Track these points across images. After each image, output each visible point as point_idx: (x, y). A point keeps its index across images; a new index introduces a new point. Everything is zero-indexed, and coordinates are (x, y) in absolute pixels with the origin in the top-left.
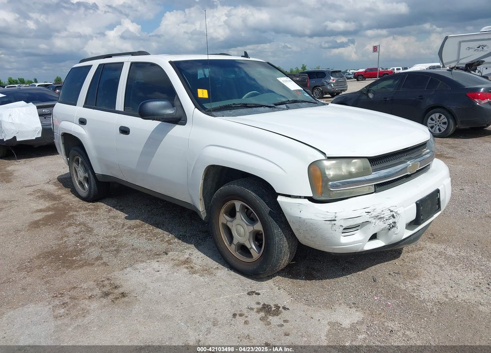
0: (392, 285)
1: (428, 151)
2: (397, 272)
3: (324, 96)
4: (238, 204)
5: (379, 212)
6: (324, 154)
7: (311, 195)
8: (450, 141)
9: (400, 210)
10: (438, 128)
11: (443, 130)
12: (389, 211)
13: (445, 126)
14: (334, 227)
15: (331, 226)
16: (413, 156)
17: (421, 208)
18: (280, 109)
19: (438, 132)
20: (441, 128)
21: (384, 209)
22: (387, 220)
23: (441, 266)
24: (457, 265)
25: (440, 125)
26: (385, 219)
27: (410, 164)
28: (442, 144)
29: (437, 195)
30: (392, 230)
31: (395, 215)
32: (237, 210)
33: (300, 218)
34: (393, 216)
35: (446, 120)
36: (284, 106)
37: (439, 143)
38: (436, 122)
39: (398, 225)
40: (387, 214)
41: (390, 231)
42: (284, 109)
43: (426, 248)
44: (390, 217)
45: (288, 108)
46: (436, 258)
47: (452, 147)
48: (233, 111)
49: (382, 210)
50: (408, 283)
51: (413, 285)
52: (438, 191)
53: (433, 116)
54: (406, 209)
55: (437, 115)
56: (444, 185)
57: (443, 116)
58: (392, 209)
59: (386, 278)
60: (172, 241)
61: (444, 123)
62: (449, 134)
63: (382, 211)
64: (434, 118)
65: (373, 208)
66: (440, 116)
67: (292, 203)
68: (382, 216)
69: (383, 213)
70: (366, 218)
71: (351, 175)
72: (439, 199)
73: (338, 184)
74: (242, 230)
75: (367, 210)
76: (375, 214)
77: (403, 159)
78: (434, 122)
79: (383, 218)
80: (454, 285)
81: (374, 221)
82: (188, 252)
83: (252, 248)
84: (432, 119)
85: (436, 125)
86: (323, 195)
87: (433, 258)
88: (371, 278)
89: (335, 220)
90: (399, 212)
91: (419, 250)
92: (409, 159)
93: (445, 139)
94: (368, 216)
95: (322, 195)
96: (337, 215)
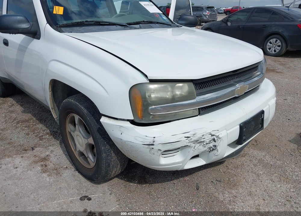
0: (212, 194)
1: (258, 73)
2: (219, 179)
3: (201, 24)
4: (77, 117)
5: (199, 137)
6: (146, 76)
7: (132, 118)
8: (281, 59)
9: (222, 134)
10: (274, 49)
11: (277, 51)
12: (210, 135)
13: (279, 48)
14: (152, 151)
15: (149, 150)
16: (242, 79)
17: (244, 130)
18: (131, 28)
19: (274, 53)
20: (276, 50)
21: (205, 133)
22: (207, 144)
23: (258, 175)
24: (273, 174)
25: (275, 47)
26: (205, 143)
27: (239, 87)
28: (275, 61)
29: (262, 116)
30: (213, 152)
31: (216, 139)
32: (76, 123)
33: (121, 139)
34: (214, 140)
35: (280, 44)
36: (138, 26)
37: (273, 60)
38: (273, 45)
39: (218, 148)
40: (208, 138)
41: (211, 153)
42: (135, 28)
43: (249, 154)
44: (210, 141)
45: (140, 28)
46: (255, 165)
47: (282, 64)
48: (83, 27)
49: (202, 134)
50: (227, 192)
51: (230, 196)
52: (262, 112)
53: (271, 41)
54: (228, 132)
55: (275, 40)
56: (269, 106)
57: (278, 41)
58: (213, 133)
59: (209, 186)
60: (43, 137)
61: (279, 46)
62: (281, 54)
63: (203, 136)
64: (272, 42)
65: (193, 133)
66: (276, 41)
67: (113, 125)
68: (202, 140)
69: (203, 137)
70: (185, 142)
71: (174, 99)
72: (263, 120)
73: (159, 108)
74: (80, 140)
75: (187, 135)
76: (194, 139)
77: (232, 82)
78: (271, 45)
79: (204, 142)
80: (267, 197)
81: (193, 145)
82: (51, 148)
83: (88, 157)
84: (271, 43)
85: (273, 47)
86: (144, 119)
87: (252, 166)
88: (195, 185)
89: (153, 145)
90: (220, 136)
91: (243, 156)
92: (238, 82)
93: (278, 58)
94: (187, 141)
95: (142, 119)
96: (155, 139)
